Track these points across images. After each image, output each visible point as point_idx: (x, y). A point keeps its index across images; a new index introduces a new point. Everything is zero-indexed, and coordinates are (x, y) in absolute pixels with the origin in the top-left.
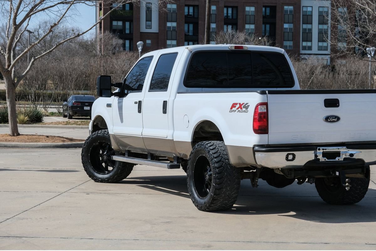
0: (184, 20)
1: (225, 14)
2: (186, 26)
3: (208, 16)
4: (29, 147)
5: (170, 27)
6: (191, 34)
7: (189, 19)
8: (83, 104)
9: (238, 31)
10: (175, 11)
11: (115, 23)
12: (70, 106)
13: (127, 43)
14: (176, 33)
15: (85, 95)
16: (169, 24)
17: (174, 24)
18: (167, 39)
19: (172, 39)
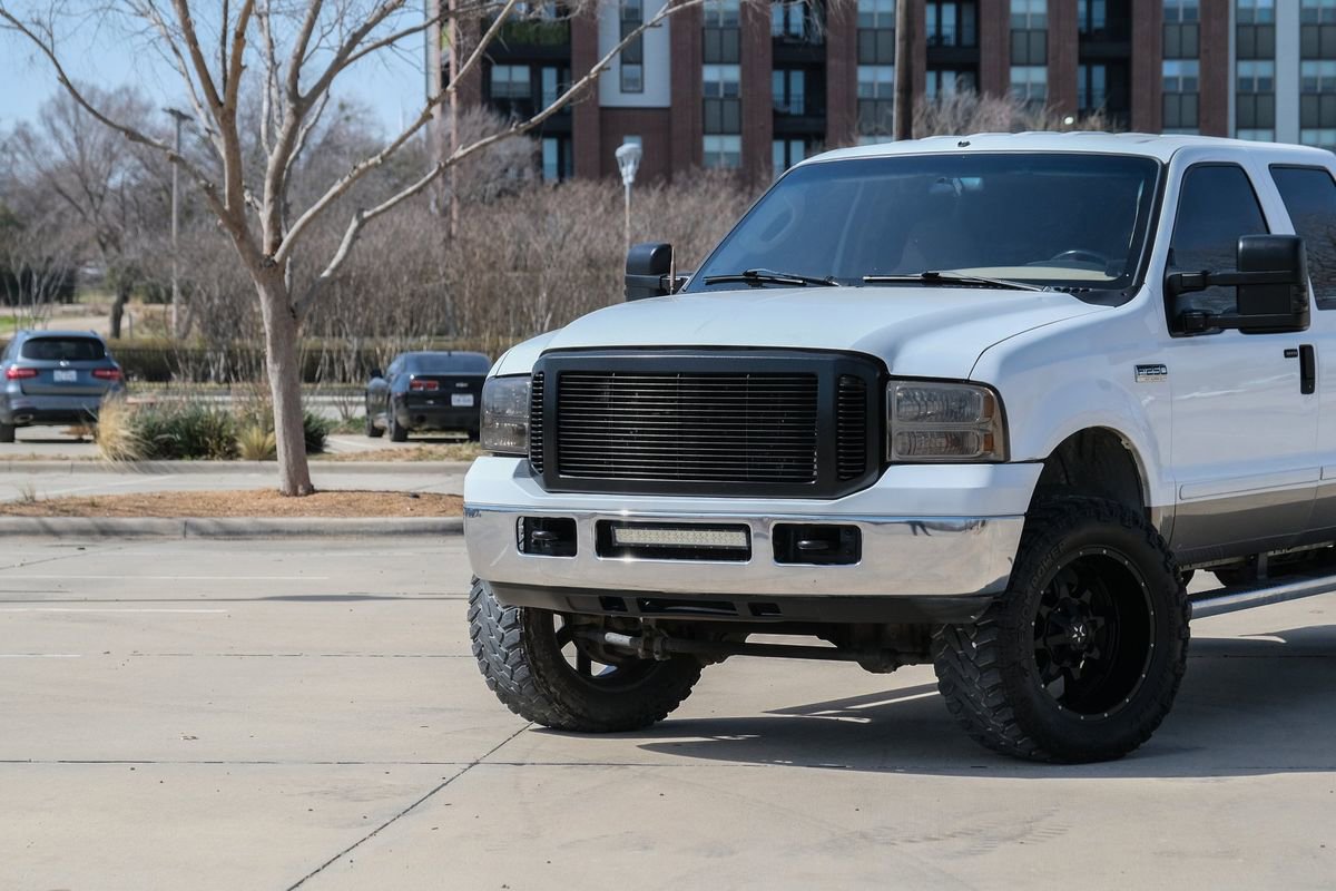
0: (769, 56)
1: (931, 30)
2: (778, 77)
4: (358, 533)
5: (714, 86)
6: (797, 108)
7: (791, 53)
8: (449, 385)
9: (986, 95)
10: (736, 22)
11: (500, 74)
12: (399, 394)
13: (550, 148)
14: (740, 106)
15: (453, 353)
16: (711, 74)
17: (732, 73)
18: (705, 132)
19: (722, 132)
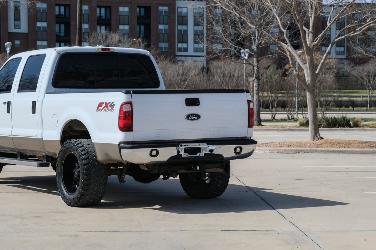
0: (55, 20)
1: (98, 15)
2: (57, 26)
3: (79, 17)
5: (40, 27)
6: (62, 34)
7: (60, 19)
9: (111, 32)
10: (45, 11)
14: (47, 33)
16: (39, 24)
17: (45, 24)
18: (38, 40)
19: (42, 40)
